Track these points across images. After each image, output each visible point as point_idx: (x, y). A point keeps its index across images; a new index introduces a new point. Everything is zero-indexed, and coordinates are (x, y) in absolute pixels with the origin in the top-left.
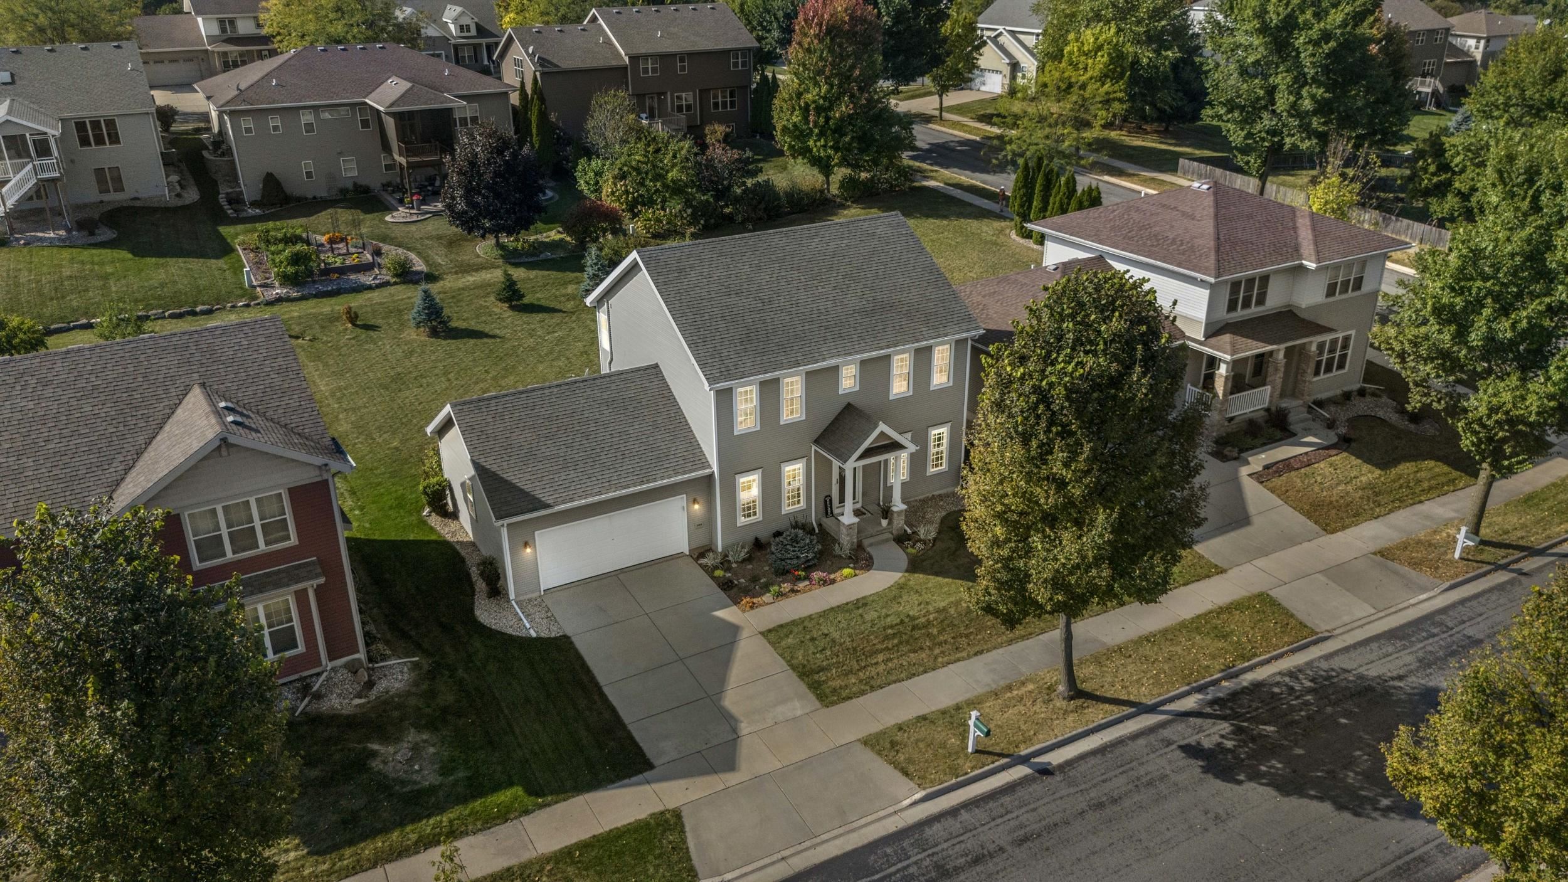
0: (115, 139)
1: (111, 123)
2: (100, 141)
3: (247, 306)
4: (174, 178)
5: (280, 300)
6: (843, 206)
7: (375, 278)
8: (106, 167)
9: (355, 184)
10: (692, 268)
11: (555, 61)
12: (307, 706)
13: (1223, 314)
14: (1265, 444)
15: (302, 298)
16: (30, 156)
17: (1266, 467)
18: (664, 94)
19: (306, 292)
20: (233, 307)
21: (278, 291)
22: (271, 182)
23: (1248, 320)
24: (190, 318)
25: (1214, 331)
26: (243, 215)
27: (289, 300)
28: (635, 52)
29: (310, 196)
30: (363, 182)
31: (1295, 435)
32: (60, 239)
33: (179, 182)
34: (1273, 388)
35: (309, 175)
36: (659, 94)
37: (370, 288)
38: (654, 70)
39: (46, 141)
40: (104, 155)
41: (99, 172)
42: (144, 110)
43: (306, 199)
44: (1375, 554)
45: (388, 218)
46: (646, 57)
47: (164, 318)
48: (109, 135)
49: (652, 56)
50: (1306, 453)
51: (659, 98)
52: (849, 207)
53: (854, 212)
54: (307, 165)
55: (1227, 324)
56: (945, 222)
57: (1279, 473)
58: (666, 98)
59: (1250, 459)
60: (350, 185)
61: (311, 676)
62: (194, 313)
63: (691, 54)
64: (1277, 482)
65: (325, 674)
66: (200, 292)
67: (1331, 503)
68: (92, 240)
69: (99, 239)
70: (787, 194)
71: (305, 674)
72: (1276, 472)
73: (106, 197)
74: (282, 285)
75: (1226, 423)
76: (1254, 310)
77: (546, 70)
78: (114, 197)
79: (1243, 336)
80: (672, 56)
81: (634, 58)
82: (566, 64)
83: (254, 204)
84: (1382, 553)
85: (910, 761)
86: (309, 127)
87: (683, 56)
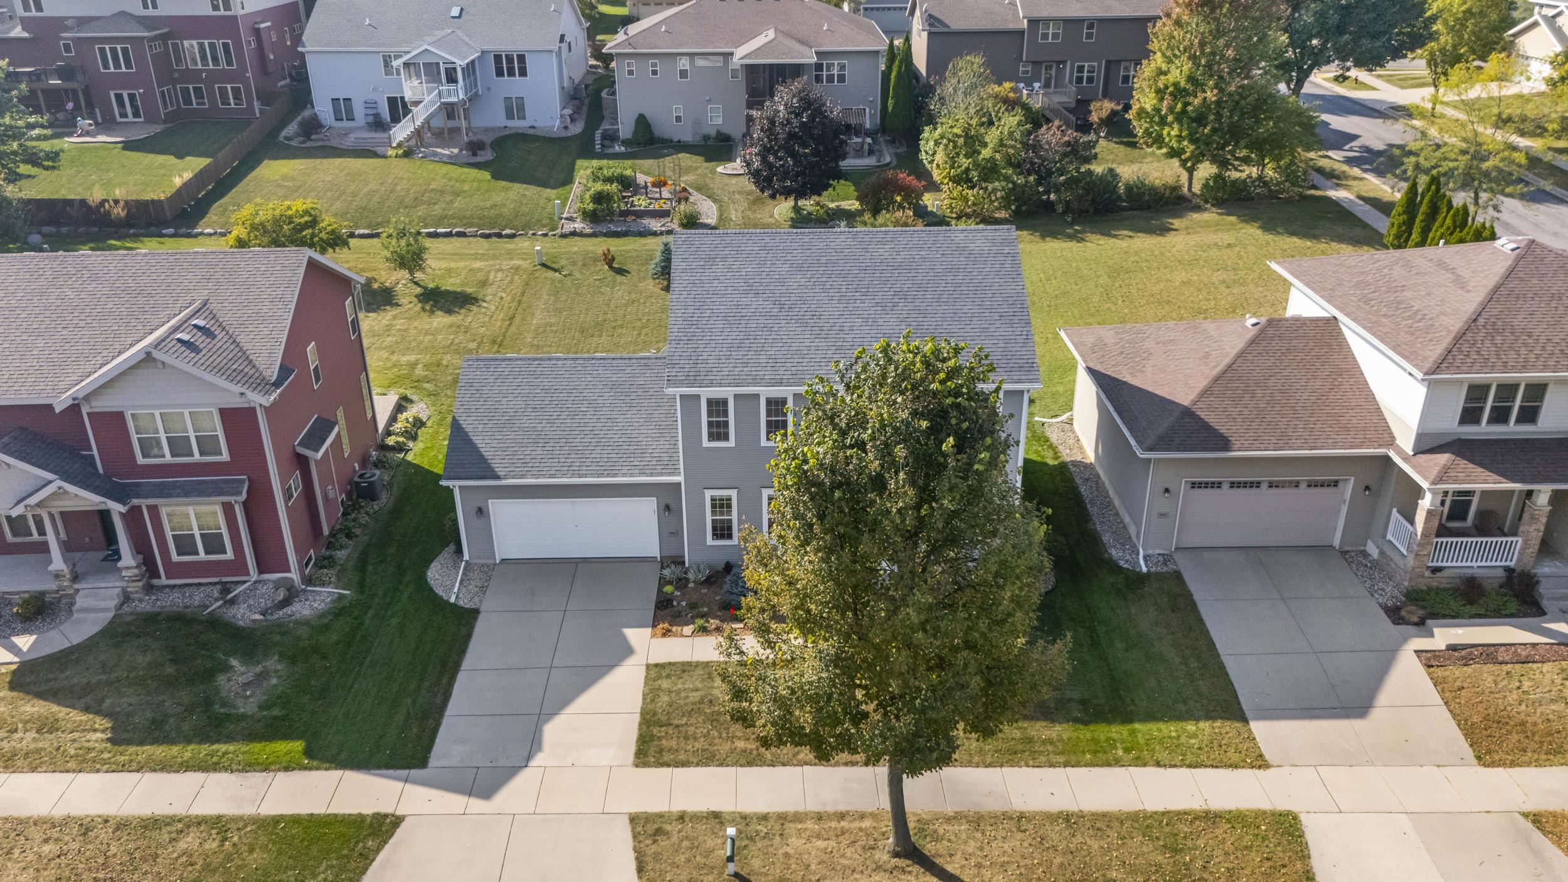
0: (523, 73)
1: (522, 58)
2: (511, 73)
3: (545, 235)
4: (568, 111)
5: (574, 234)
6: (1198, 209)
7: (663, 225)
8: (514, 97)
9: (718, 132)
10: (724, 259)
11: (947, 22)
12: (219, 607)
13: (1449, 423)
14: (1480, 616)
15: (594, 235)
16: (440, 82)
17: (1452, 648)
18: (1064, 62)
19: (599, 229)
20: (534, 234)
21: (578, 225)
22: (642, 122)
23: (1497, 441)
24: (495, 239)
25: (1427, 445)
26: (610, 151)
27: (581, 235)
28: (1036, 14)
29: (676, 139)
30: (726, 130)
31: (1541, 612)
32: (450, 157)
33: (570, 116)
34: (1525, 542)
35: (678, 119)
36: (1059, 63)
37: (654, 234)
38: (1055, 36)
39: (455, 69)
40: (513, 86)
41: (507, 99)
42: (548, 48)
43: (672, 141)
44: (1526, 815)
45: (720, 169)
46: (1046, 21)
47: (476, 236)
48: (520, 68)
49: (1056, 20)
50: (1534, 645)
51: (1058, 68)
52: (1206, 210)
53: (1210, 216)
54: (678, 109)
55: (1459, 440)
56: (1309, 243)
57: (1466, 661)
58: (1065, 67)
59: (1436, 631)
60: (713, 133)
61: (232, 582)
62: (499, 235)
63: (1101, 21)
64: (1455, 672)
65: (247, 584)
66: (516, 216)
67: (1523, 724)
68: (473, 160)
69: (479, 159)
70: (1129, 188)
71: (224, 579)
72: (1463, 658)
73: (511, 124)
74: (584, 220)
75: (1427, 574)
76: (1512, 429)
77: (934, 30)
78: (516, 124)
79: (1472, 461)
80: (1079, 22)
81: (1034, 22)
82: (956, 25)
83: (625, 143)
84: (1537, 819)
85: (657, 857)
86: (683, 74)
87: (1091, 23)
